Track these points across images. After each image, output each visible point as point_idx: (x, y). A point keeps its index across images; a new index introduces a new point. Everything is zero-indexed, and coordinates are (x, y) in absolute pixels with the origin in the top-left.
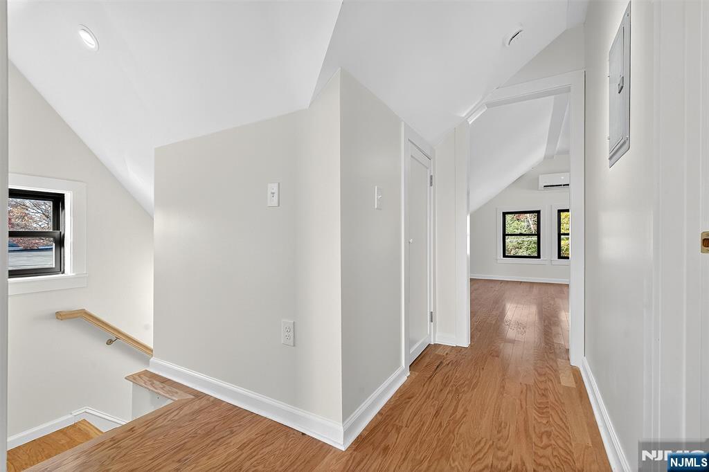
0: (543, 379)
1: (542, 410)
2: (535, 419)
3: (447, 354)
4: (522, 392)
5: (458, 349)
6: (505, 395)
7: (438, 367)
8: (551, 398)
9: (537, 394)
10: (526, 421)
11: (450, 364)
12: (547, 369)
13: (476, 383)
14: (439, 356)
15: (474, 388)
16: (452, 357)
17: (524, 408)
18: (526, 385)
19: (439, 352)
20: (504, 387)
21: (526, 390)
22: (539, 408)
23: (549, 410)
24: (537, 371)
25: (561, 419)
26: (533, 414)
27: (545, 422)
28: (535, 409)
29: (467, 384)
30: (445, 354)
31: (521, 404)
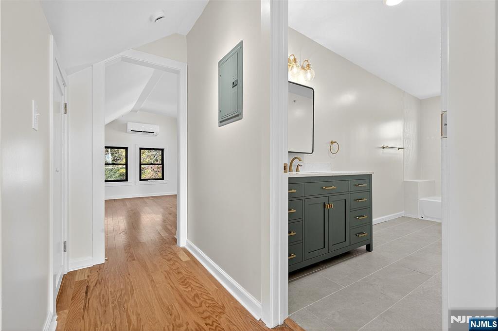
0: (172, 262)
1: (184, 282)
2: (185, 291)
3: (88, 276)
4: (166, 278)
5: (98, 268)
6: (157, 285)
7: (86, 293)
8: (183, 271)
9: (175, 274)
10: (181, 296)
11: (98, 284)
12: (170, 255)
13: (132, 289)
14: (81, 282)
15: (132, 295)
16: (95, 278)
17: (174, 287)
18: (165, 271)
19: (78, 278)
20: (152, 280)
21: (168, 275)
22: (182, 282)
23: (187, 280)
24: (165, 259)
25: (196, 282)
26: (181, 288)
27: (190, 289)
28: (180, 284)
29: (125, 294)
30: (86, 278)
31: (171, 286)
